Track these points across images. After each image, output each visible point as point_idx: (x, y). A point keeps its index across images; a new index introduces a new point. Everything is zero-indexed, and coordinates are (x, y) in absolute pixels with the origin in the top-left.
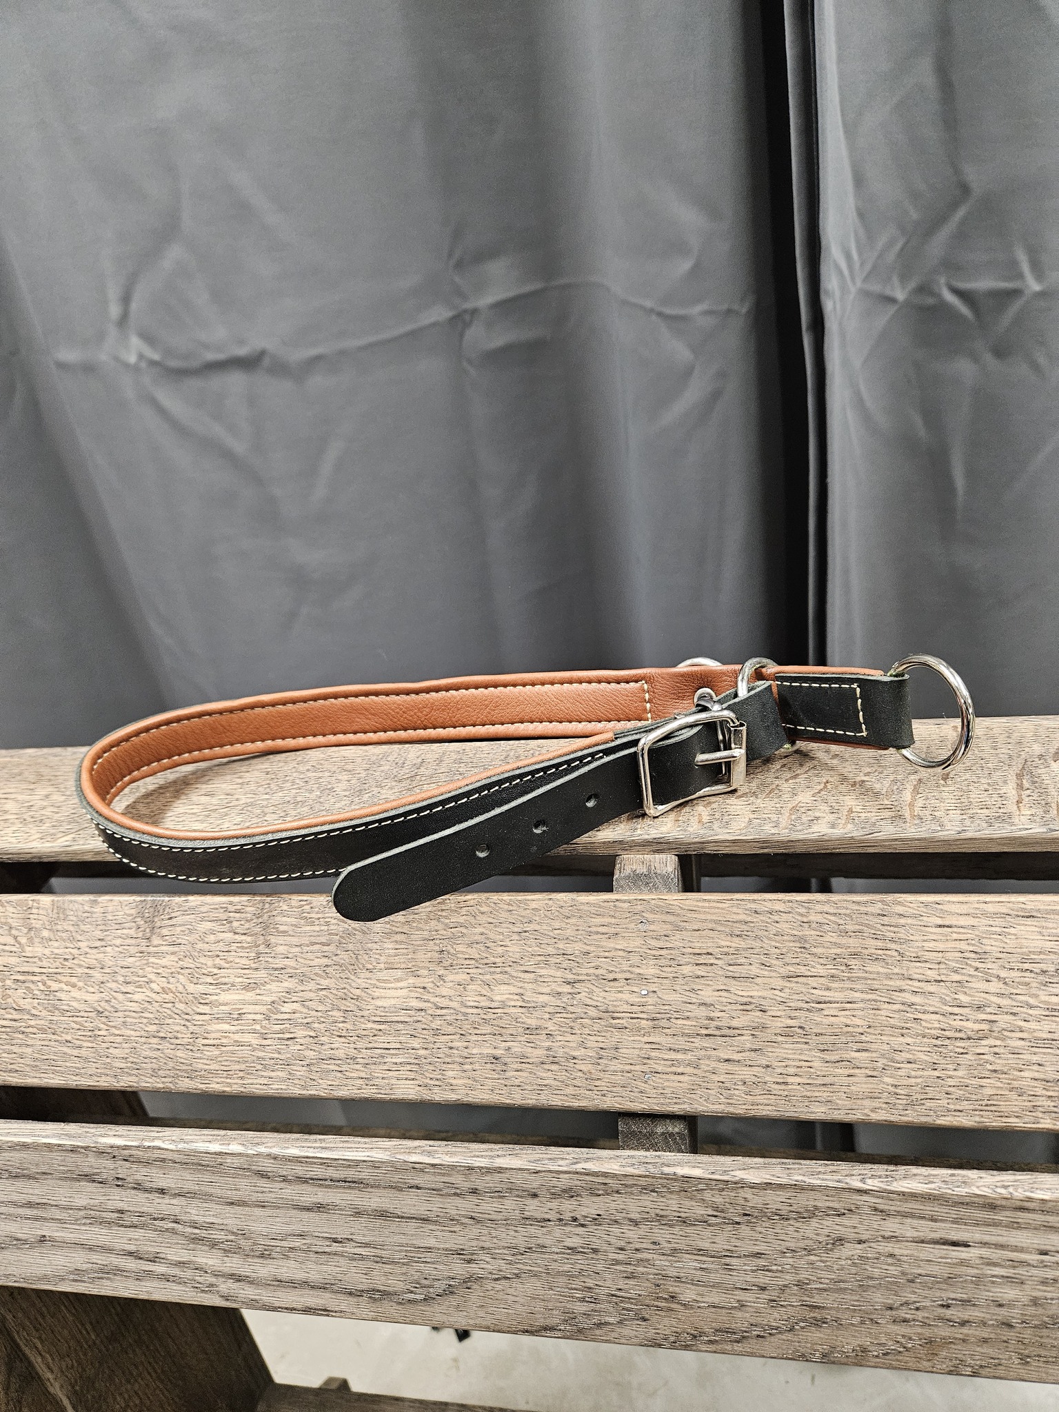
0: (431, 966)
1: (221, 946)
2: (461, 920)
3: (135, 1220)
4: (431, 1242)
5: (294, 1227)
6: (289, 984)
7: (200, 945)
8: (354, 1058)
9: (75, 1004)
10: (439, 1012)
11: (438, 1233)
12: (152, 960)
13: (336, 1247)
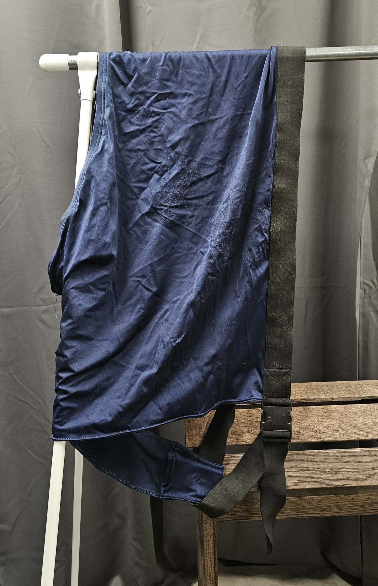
0: (362, 416)
1: (322, 415)
2: (365, 408)
3: (310, 469)
4: (368, 467)
5: (342, 467)
6: (337, 421)
7: (318, 415)
8: (351, 433)
9: (295, 427)
10: (365, 424)
11: (369, 465)
12: (309, 418)
13: (350, 470)
